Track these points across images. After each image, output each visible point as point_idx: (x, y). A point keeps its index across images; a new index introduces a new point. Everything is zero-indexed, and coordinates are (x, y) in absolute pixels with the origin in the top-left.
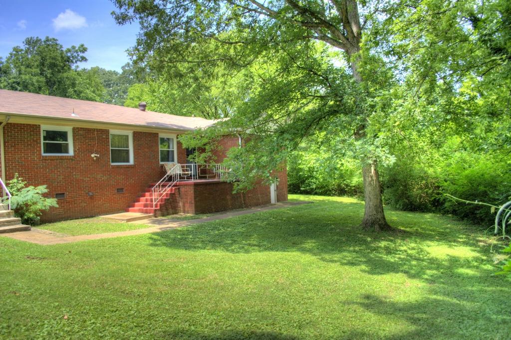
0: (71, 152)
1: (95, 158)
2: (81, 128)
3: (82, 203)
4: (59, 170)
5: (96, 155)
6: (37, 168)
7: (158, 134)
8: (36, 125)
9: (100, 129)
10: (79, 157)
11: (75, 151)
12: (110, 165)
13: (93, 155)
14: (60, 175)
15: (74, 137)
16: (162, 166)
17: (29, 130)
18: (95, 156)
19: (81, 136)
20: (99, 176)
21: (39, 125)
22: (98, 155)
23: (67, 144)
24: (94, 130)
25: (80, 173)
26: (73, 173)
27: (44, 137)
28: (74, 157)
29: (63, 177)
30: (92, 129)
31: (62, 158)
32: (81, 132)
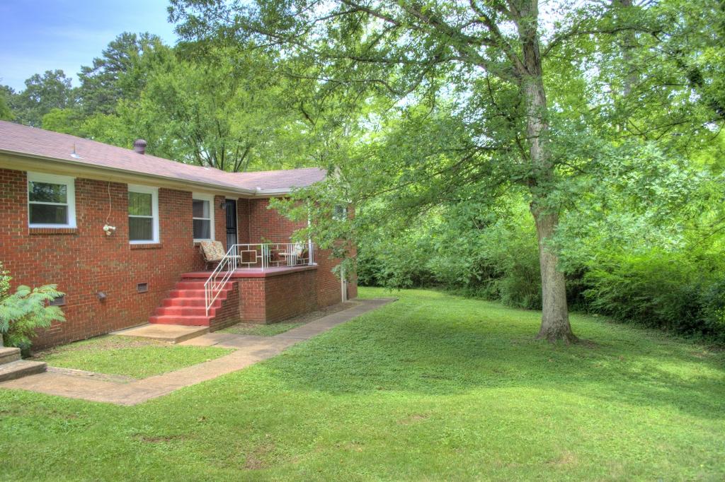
0: (72, 223)
1: (109, 233)
2: (88, 180)
3: (88, 311)
4: (55, 254)
5: (111, 227)
6: (21, 252)
7: (191, 193)
8: (20, 172)
9: (115, 183)
10: (84, 230)
11: (78, 220)
12: (128, 244)
13: (106, 228)
14: (56, 264)
15: (77, 194)
16: (198, 246)
17: (9, 181)
18: (110, 230)
19: (88, 193)
20: (113, 265)
21: (25, 173)
22: (114, 228)
23: (65, 208)
24: (106, 184)
25: (87, 259)
26: (76, 259)
27: (30, 194)
28: (78, 230)
29: (61, 266)
30: (104, 182)
31: (59, 233)
32: (88, 187)
